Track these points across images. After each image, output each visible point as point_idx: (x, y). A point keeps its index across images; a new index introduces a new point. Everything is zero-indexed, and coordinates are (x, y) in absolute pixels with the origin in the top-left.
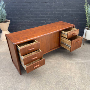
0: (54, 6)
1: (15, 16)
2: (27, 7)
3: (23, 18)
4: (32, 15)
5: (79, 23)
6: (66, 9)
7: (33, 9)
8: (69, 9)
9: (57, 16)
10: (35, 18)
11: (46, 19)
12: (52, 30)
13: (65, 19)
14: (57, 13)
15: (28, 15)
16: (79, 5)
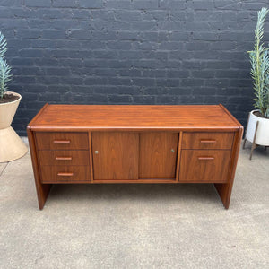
0: (158, 51)
1: (33, 79)
2: (75, 52)
3: (60, 85)
4: (89, 77)
5: (229, 97)
6: (193, 60)
7: (93, 59)
8: (201, 61)
9: (166, 79)
11: (135, 86)
13: (189, 87)
14: (166, 69)
15: (77, 77)
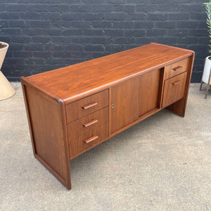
0: (126, 4)
1: (19, 31)
2: (54, 6)
3: (42, 36)
4: (67, 29)
8: (164, 13)
9: (133, 30)
10: (76, 37)
12: (142, 64)
14: (133, 21)
16: (189, 2)
